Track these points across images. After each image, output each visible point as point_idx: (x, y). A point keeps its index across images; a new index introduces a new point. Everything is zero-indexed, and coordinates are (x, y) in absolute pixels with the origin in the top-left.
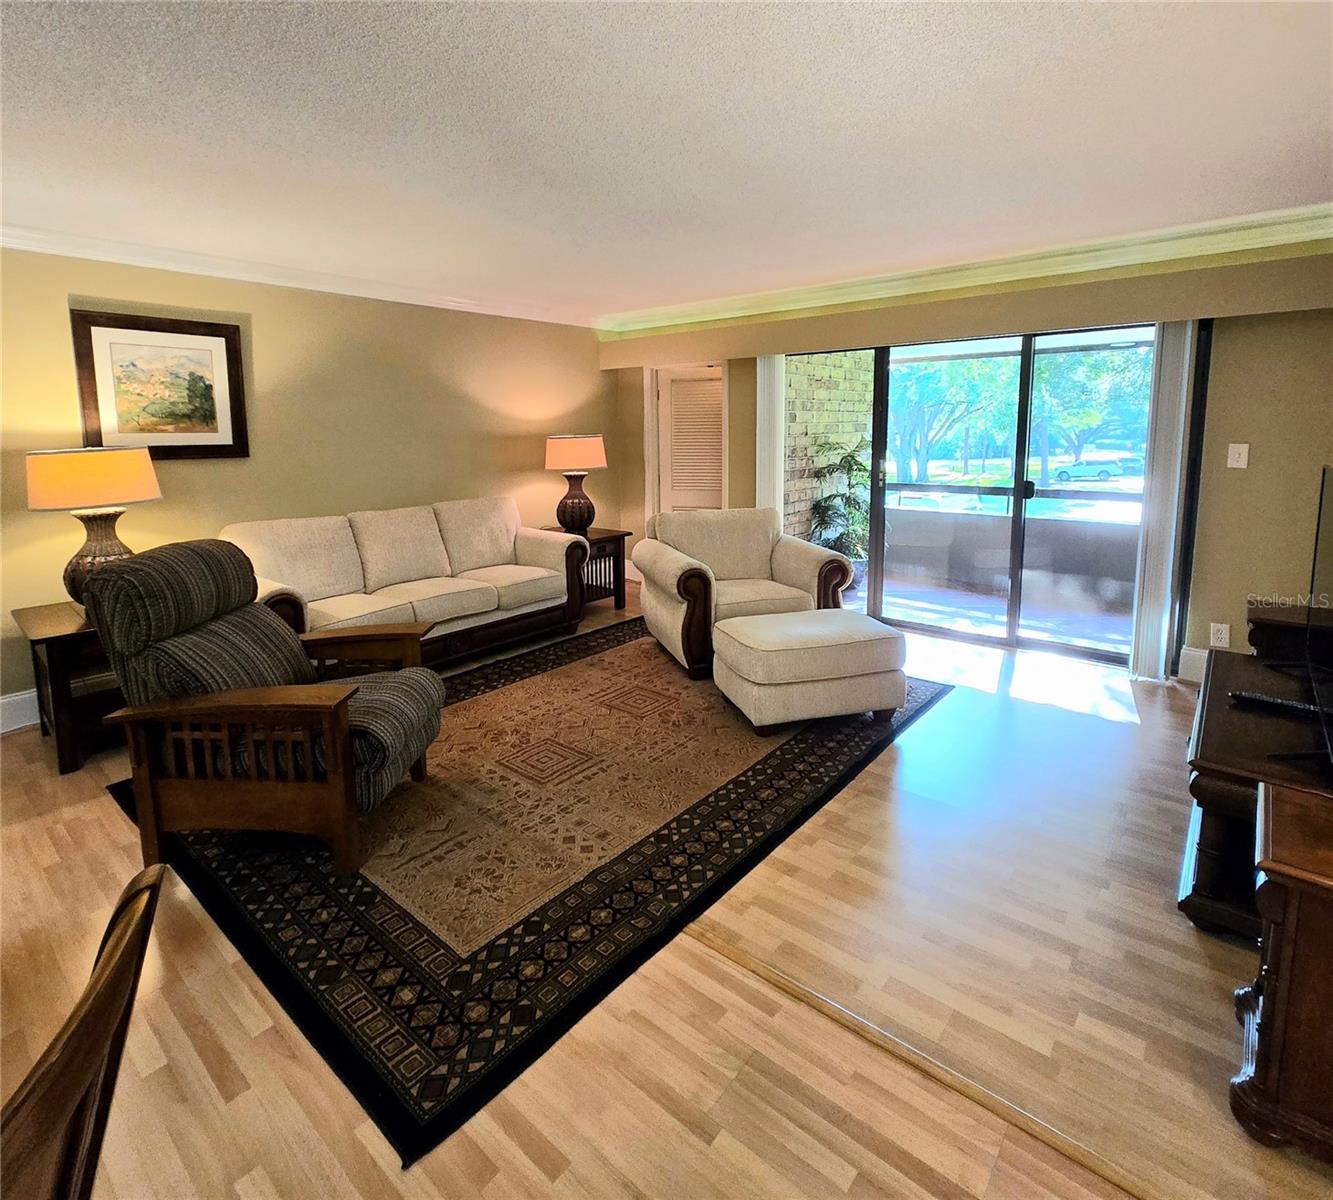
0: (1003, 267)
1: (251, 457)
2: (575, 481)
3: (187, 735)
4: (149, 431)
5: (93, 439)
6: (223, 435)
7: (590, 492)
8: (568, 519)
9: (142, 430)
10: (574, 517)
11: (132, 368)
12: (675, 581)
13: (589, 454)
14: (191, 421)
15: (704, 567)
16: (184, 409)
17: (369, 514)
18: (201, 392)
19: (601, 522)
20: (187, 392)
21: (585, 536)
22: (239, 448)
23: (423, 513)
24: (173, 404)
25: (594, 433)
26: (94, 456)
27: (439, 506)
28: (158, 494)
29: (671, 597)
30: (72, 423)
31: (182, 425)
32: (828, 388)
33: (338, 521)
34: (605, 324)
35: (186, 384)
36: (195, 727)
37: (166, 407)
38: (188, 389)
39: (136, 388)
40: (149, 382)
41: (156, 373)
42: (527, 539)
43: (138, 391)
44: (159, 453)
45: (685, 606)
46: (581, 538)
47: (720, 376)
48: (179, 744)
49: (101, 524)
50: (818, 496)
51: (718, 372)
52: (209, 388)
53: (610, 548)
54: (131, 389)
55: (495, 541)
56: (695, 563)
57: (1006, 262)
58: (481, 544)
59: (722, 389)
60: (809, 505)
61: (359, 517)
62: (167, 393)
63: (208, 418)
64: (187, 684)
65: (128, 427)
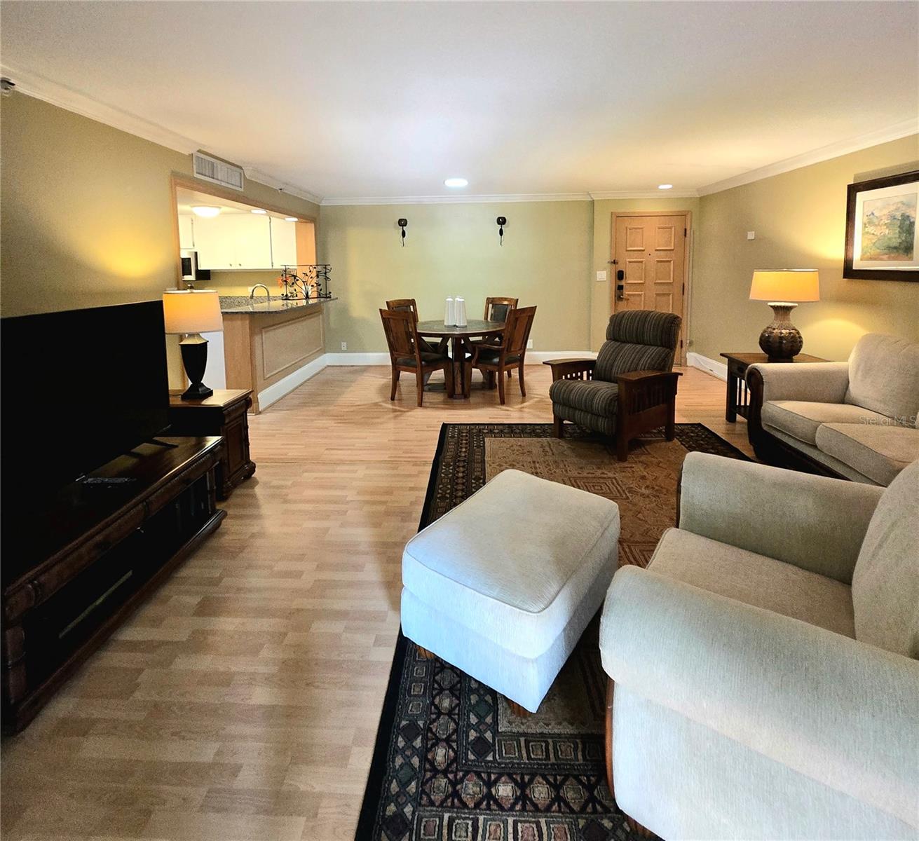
4: (875, 259)
5: (848, 264)
9: (871, 259)
11: (872, 216)
14: (898, 251)
16: (895, 242)
18: (907, 228)
20: (898, 229)
24: (890, 239)
31: (893, 255)
35: (899, 223)
37: (886, 242)
38: (899, 227)
39: (872, 229)
40: (879, 225)
41: (883, 218)
43: (872, 232)
52: (912, 224)
54: (870, 231)
62: (887, 231)
63: (908, 248)
65: (866, 256)
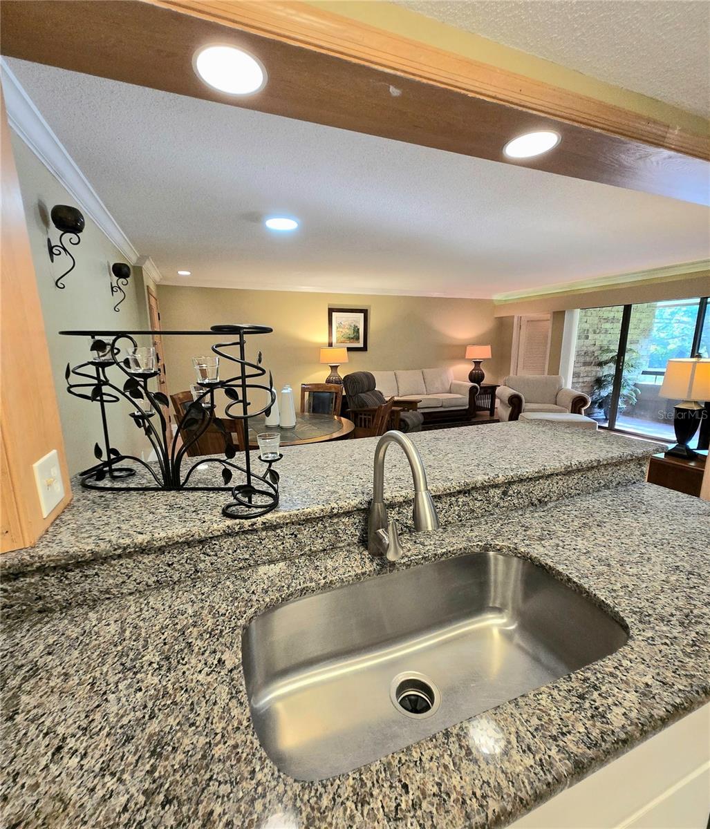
0: (691, 266)
1: (368, 352)
2: (477, 363)
3: (363, 417)
4: (345, 343)
5: (330, 345)
6: (361, 345)
7: (483, 369)
8: (473, 378)
10: (476, 377)
11: (341, 323)
12: (507, 399)
13: (484, 352)
14: (354, 339)
15: (520, 394)
16: (352, 336)
17: (401, 371)
18: (357, 330)
19: (487, 381)
21: (479, 385)
22: (365, 349)
23: (418, 372)
24: (349, 334)
25: (486, 344)
26: (330, 349)
27: (425, 370)
28: (347, 361)
29: (505, 404)
30: (325, 340)
31: (353, 341)
32: (612, 322)
33: (392, 373)
34: (497, 297)
35: (353, 328)
36: (365, 415)
37: (348, 336)
38: (353, 330)
39: (341, 330)
40: (344, 328)
41: (346, 325)
42: (456, 385)
44: (349, 349)
45: (511, 408)
46: (476, 385)
47: (549, 318)
48: (361, 418)
49: (334, 368)
50: (600, 374)
51: (549, 316)
52: (358, 329)
53: (489, 391)
55: (443, 384)
56: (517, 393)
57: (693, 264)
58: (438, 385)
59: (549, 325)
60: (593, 379)
61: (398, 372)
62: (348, 331)
63: (358, 338)
64: (363, 404)
65: (340, 341)
